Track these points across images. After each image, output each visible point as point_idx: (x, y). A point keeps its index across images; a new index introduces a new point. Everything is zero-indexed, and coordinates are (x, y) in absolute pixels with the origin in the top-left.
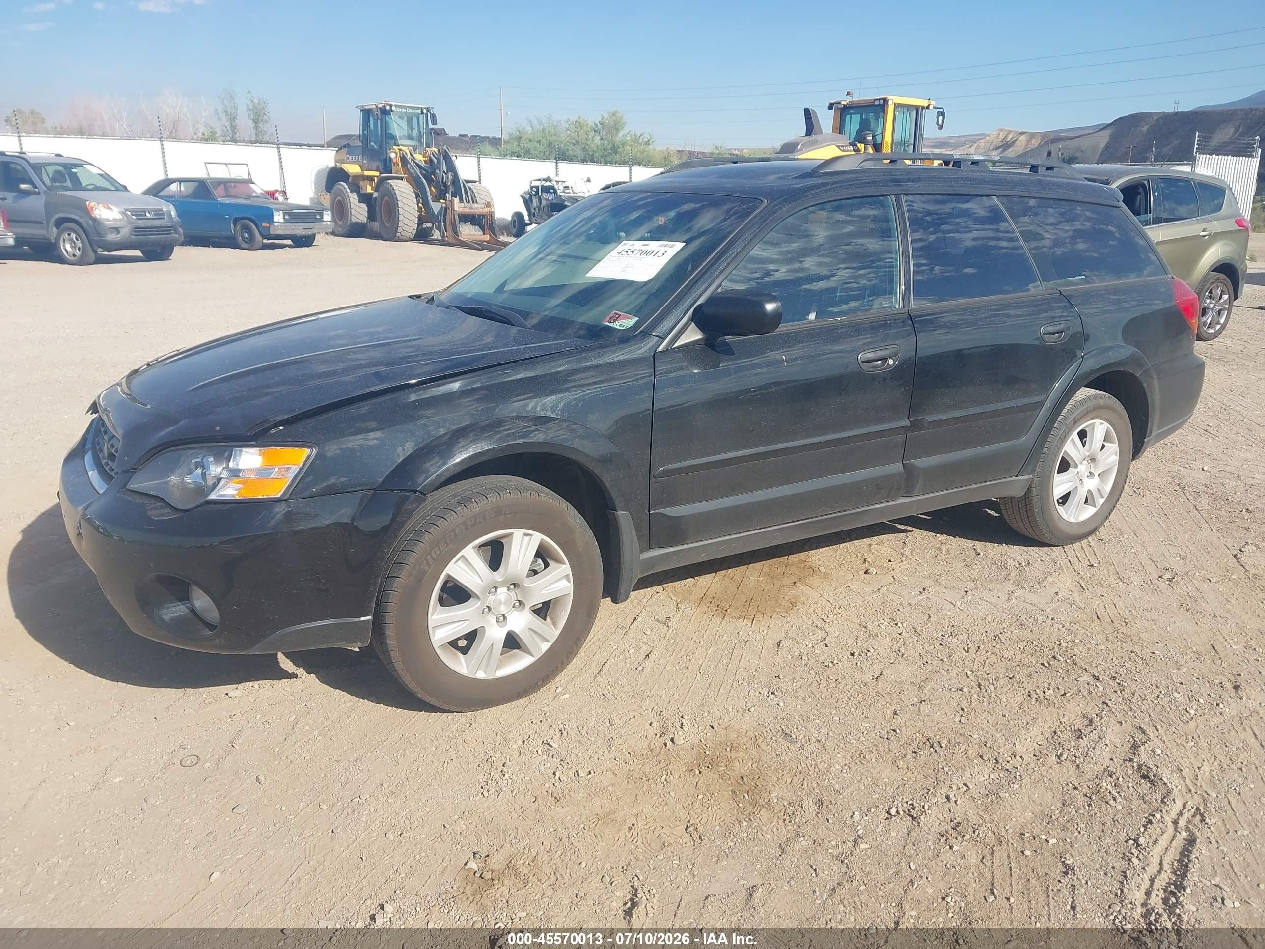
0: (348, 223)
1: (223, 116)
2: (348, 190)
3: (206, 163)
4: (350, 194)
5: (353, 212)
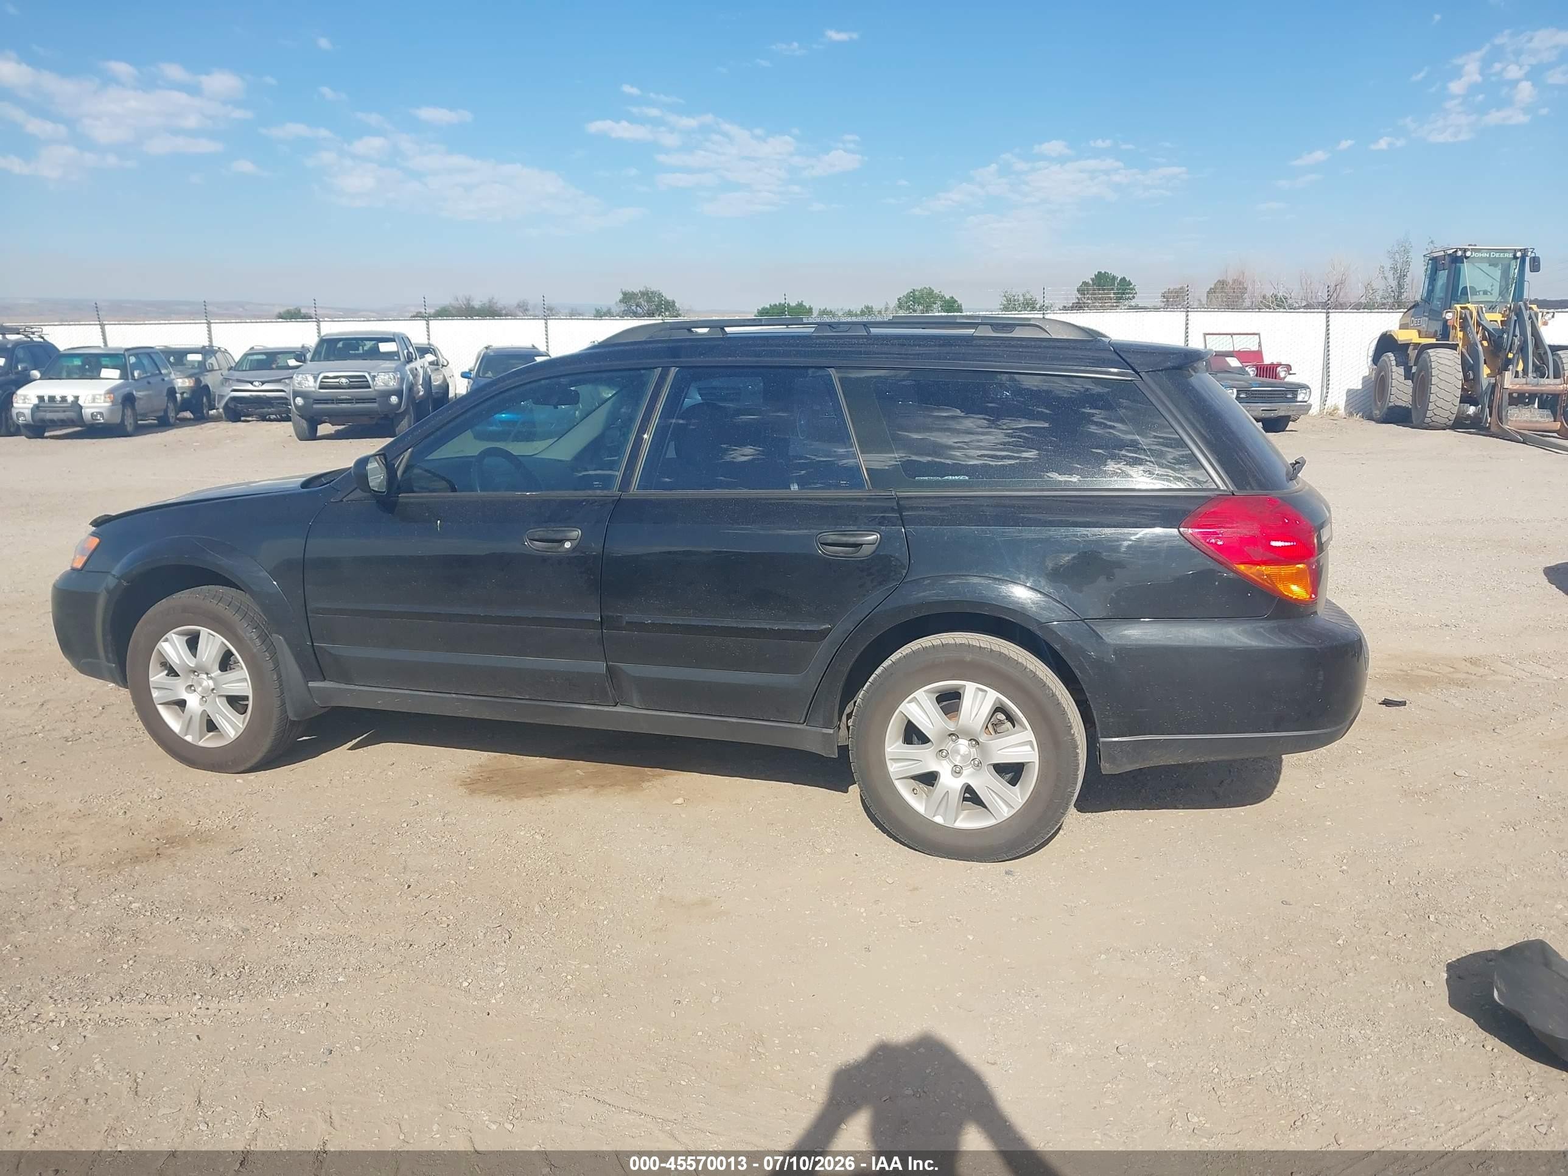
0: (1386, 406)
1: (1390, 275)
2: (1394, 363)
3: (1205, 334)
4: (1394, 368)
5: (1394, 391)
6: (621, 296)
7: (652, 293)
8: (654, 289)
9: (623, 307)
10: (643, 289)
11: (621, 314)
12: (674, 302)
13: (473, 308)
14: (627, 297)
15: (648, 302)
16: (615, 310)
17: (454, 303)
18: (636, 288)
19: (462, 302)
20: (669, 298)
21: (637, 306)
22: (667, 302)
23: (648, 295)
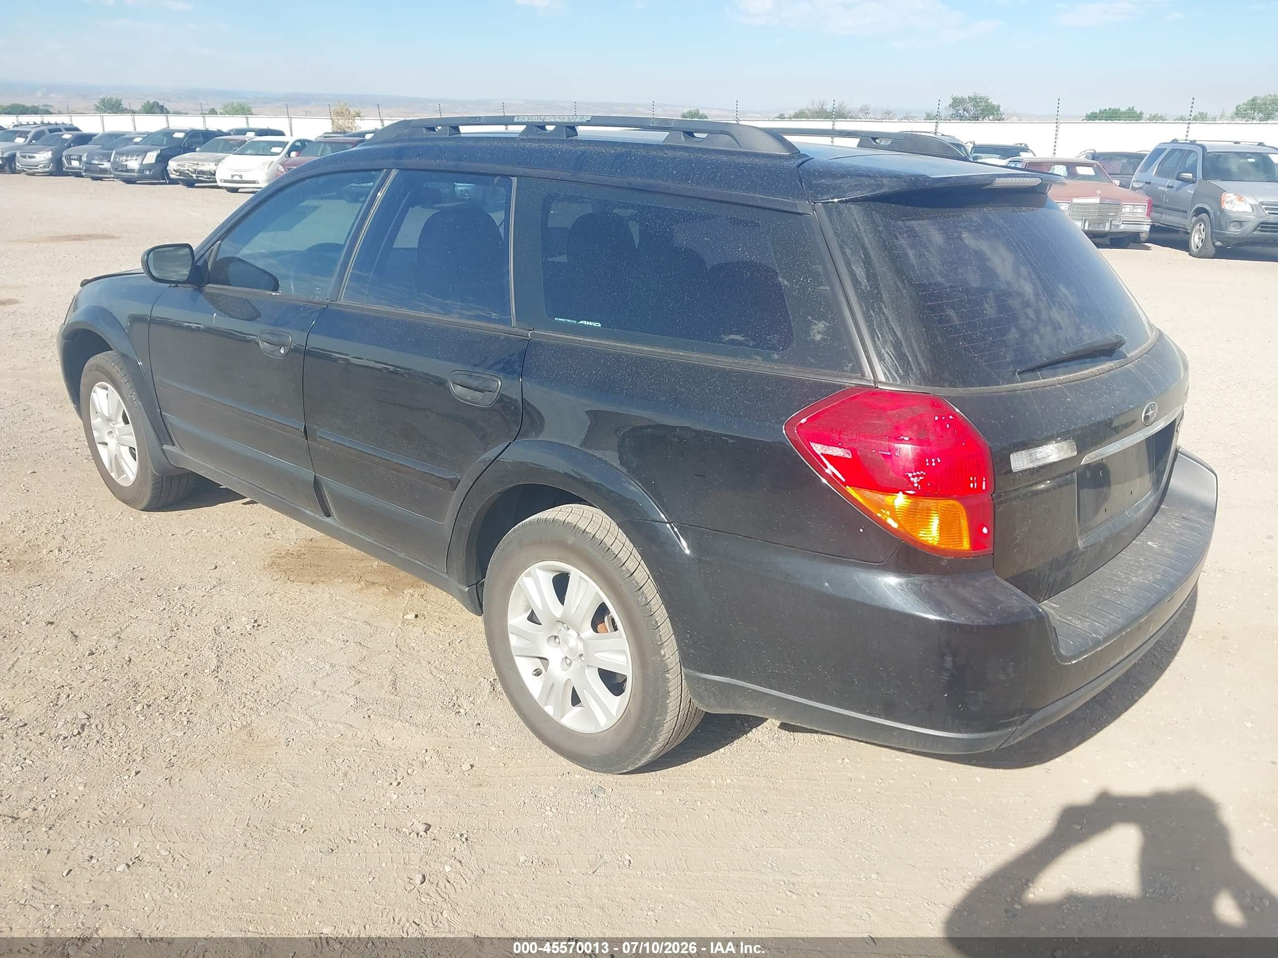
6: (951, 101)
7: (980, 98)
8: (982, 94)
9: (952, 111)
10: (971, 95)
11: (949, 118)
12: (999, 106)
13: (825, 111)
14: (957, 102)
15: (975, 106)
16: (944, 114)
17: (810, 107)
18: (965, 93)
19: (816, 107)
20: (995, 103)
21: (964, 110)
22: (993, 107)
23: (975, 100)
